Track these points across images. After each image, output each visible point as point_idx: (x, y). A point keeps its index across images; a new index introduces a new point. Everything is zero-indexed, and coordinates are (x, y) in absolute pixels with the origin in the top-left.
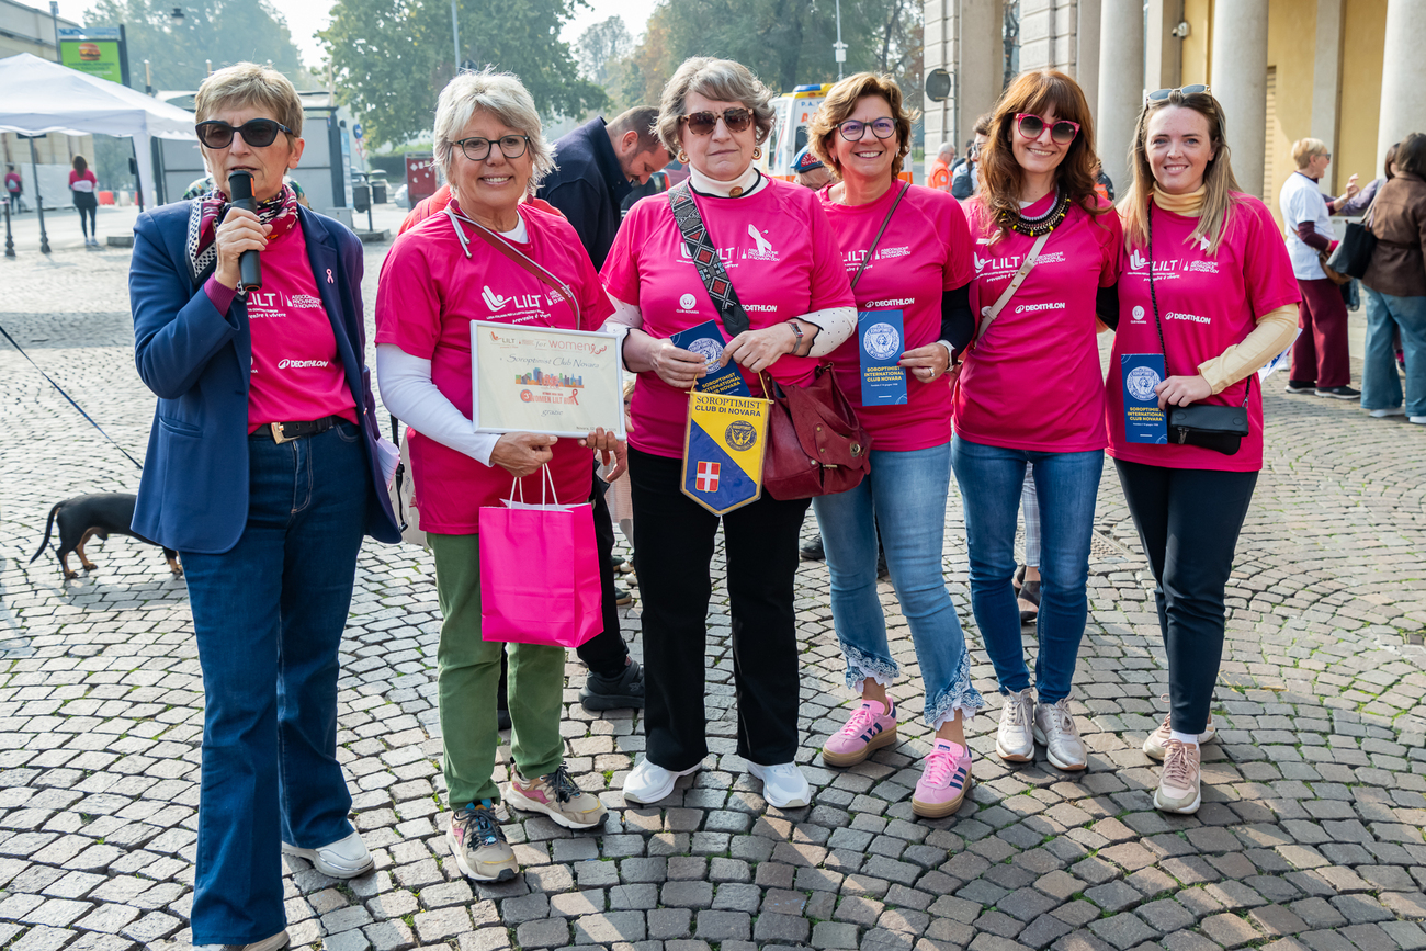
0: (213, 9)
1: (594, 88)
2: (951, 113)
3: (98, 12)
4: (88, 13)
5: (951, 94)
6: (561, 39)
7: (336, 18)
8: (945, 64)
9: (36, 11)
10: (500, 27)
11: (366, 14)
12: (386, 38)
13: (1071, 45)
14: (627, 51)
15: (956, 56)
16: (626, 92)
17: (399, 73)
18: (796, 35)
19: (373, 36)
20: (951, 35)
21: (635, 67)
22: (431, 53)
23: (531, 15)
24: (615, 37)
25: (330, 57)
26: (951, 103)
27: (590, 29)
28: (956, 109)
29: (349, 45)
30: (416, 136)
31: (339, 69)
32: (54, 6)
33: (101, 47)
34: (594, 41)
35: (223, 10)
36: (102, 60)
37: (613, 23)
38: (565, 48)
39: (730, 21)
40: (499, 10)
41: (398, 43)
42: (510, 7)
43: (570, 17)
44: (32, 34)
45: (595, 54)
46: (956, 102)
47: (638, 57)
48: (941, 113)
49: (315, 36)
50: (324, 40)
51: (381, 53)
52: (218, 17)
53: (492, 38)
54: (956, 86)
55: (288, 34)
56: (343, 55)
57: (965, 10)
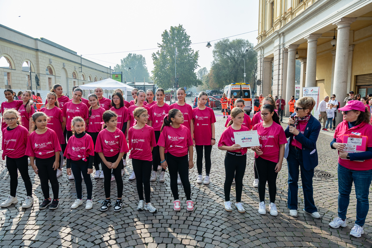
0: (135, 66)
1: (200, 81)
2: (261, 87)
3: (116, 67)
4: (115, 67)
5: (261, 84)
6: (194, 72)
7: (155, 69)
8: (261, 79)
9: (107, 68)
10: (183, 70)
11: (160, 68)
12: (164, 72)
13: (282, 76)
14: (207, 74)
15: (262, 77)
16: (206, 81)
17: (165, 78)
18: (237, 72)
19: (162, 72)
20: (262, 74)
21: (208, 77)
22: (171, 75)
23: (189, 68)
24: (205, 71)
25: (154, 75)
26: (261, 86)
27: (200, 70)
28: (262, 87)
29: (157, 73)
30: (168, 89)
31: (155, 78)
32: (110, 67)
33: (118, 75)
34: (201, 72)
35: (137, 67)
36: (118, 77)
37: (205, 68)
38: (195, 74)
39: (225, 69)
40: (183, 67)
41: (166, 73)
42: (185, 67)
43: (196, 68)
44: (107, 72)
45: (201, 74)
46: (262, 86)
47: (208, 75)
48: (260, 87)
49: (152, 72)
50: (153, 72)
51: (162, 75)
52: (136, 68)
53: (182, 72)
54: (262, 83)
55: (147, 71)
56: (156, 75)
57: (264, 69)
